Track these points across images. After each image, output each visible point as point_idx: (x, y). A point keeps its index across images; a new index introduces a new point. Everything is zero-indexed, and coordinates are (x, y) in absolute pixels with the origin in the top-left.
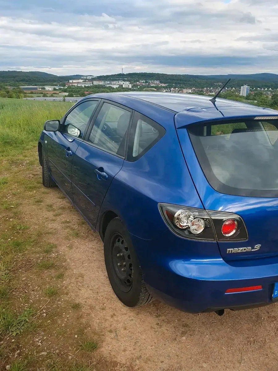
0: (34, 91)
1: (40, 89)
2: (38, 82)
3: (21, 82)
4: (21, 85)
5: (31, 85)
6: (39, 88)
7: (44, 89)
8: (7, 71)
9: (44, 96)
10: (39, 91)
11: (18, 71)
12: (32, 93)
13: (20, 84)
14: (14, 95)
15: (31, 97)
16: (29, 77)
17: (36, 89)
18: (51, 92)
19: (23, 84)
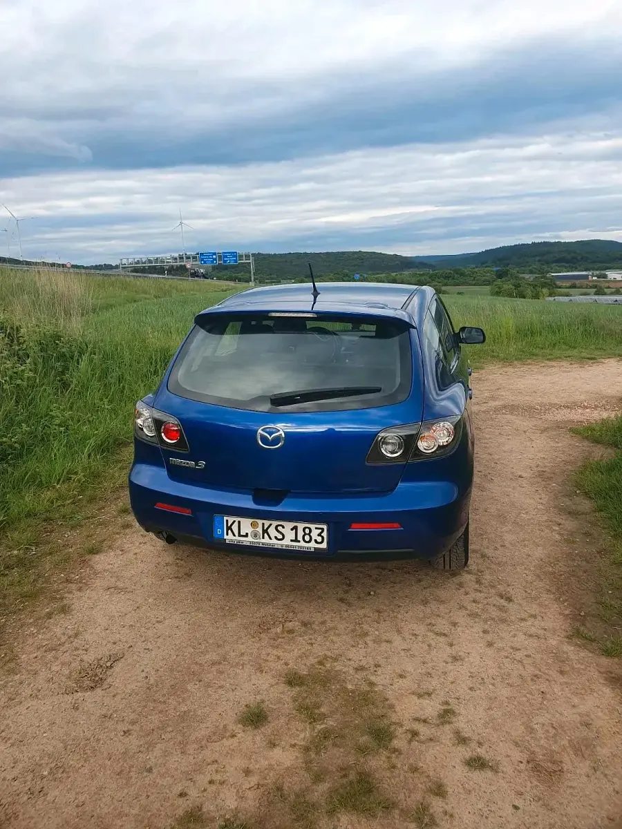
0: (577, 282)
1: (595, 278)
2: (594, 262)
3: (554, 264)
4: (553, 271)
5: (576, 269)
6: (593, 276)
7: (605, 276)
8: (530, 243)
9: (596, 294)
10: (590, 281)
11: (553, 241)
12: (574, 286)
13: (552, 269)
14: (529, 292)
15: (567, 296)
16: (575, 253)
17: (586, 277)
18: (618, 283)
19: (558, 268)
